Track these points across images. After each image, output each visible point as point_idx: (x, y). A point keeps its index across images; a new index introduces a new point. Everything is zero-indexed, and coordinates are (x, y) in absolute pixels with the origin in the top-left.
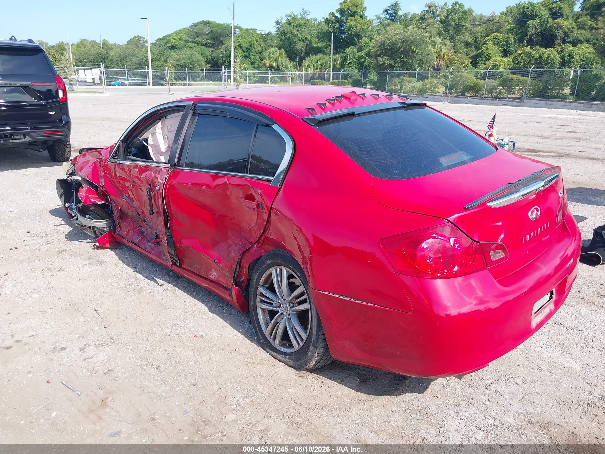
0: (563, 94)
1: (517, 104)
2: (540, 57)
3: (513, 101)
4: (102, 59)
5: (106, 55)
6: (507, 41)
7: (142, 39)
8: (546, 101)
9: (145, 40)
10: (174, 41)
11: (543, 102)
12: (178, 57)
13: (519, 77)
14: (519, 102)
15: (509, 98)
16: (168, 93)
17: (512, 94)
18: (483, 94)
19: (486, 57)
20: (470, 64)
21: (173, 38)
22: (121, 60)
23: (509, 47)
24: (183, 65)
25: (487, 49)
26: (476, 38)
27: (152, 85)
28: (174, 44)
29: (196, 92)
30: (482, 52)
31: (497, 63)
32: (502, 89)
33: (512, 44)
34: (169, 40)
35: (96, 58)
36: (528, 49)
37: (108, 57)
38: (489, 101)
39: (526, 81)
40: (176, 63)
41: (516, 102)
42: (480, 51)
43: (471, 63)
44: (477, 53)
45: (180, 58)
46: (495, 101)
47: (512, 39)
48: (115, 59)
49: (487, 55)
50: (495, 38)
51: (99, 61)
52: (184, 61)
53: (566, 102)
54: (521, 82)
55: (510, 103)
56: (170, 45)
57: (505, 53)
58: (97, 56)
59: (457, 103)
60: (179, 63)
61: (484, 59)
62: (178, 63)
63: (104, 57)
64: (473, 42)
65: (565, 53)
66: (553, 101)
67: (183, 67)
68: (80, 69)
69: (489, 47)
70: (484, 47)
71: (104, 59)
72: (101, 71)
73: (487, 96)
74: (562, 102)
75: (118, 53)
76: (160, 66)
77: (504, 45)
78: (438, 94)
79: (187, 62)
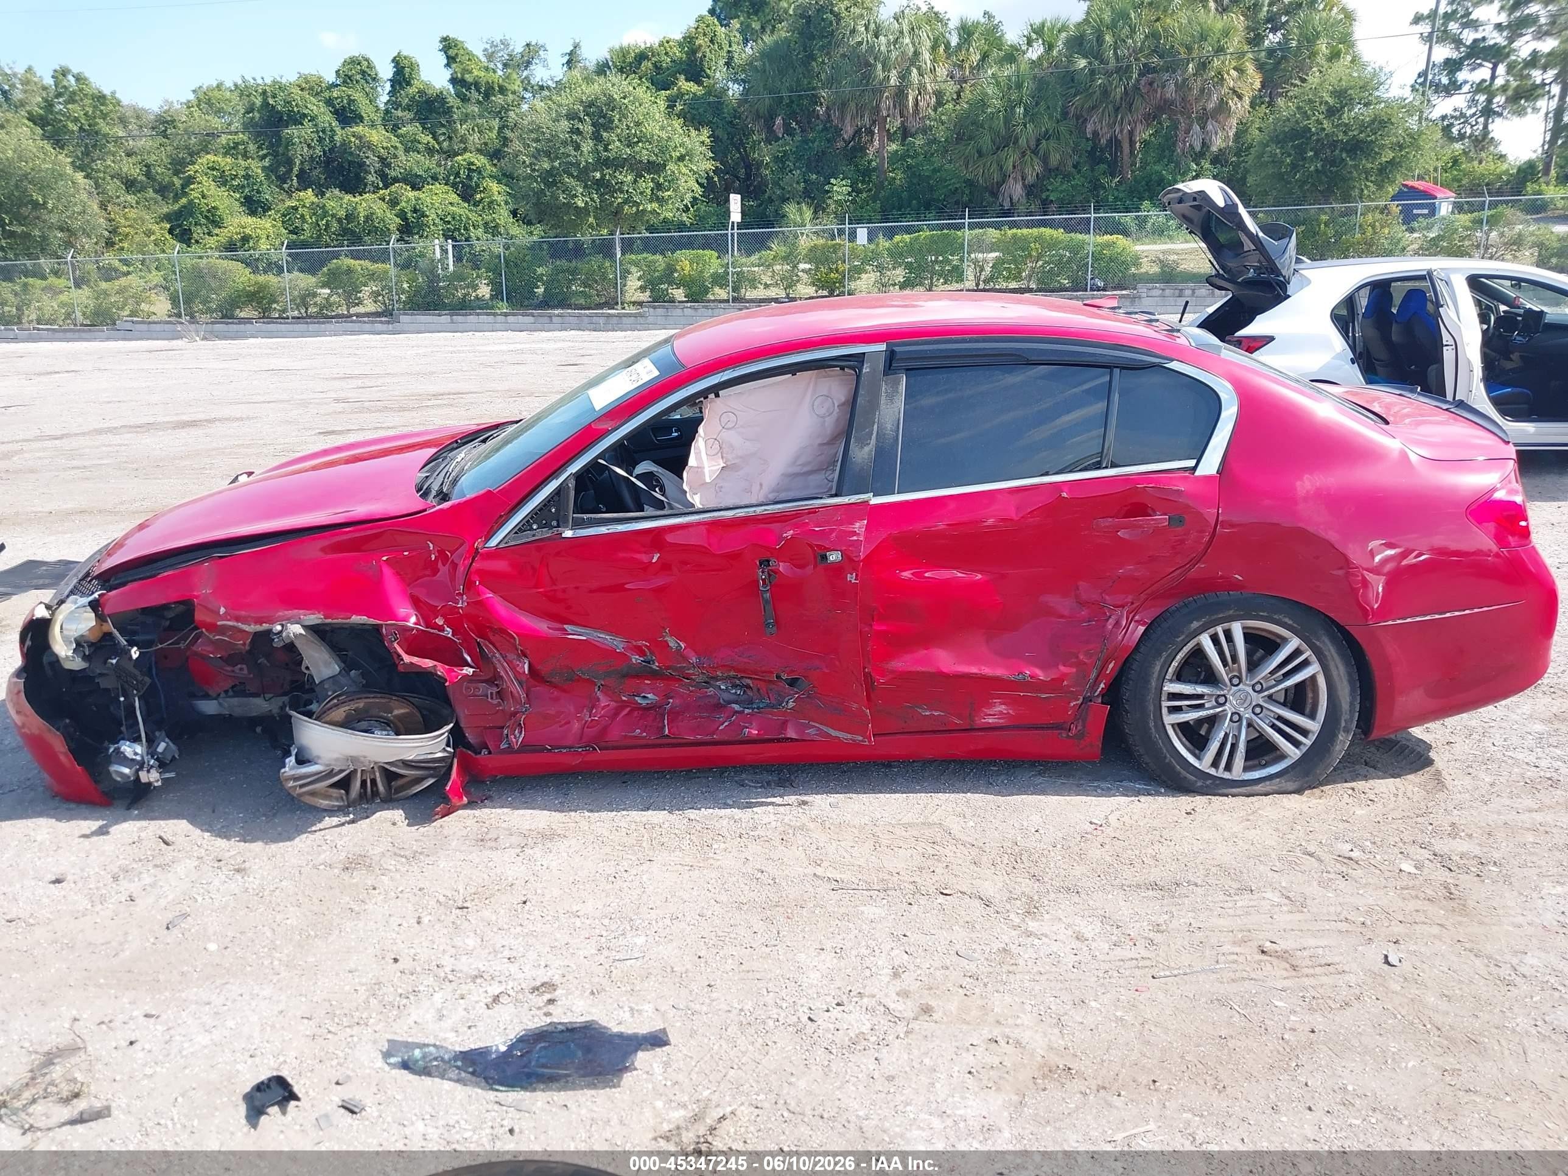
0: (477, 297)
1: (384, 327)
2: (350, 217)
3: (373, 322)
6: (247, 177)
8: (451, 315)
11: (445, 319)
13: (366, 263)
14: (388, 323)
15: (358, 315)
17: (357, 304)
18: (284, 311)
19: (207, 217)
20: (168, 236)
23: (258, 192)
25: (204, 197)
26: (148, 166)
30: (191, 202)
31: (248, 231)
32: (330, 296)
33: (261, 184)
36: (309, 196)
38: (312, 327)
39: (386, 272)
41: (381, 322)
42: (184, 201)
43: (170, 232)
44: (176, 207)
46: (328, 325)
47: (259, 171)
49: (209, 211)
50: (213, 169)
53: (495, 315)
54: (372, 276)
55: (367, 327)
57: (254, 206)
59: (226, 338)
61: (203, 221)
64: (144, 178)
65: (403, 204)
66: (466, 315)
69: (209, 190)
70: (192, 190)
73: (296, 313)
74: (488, 314)
77: (243, 187)
78: (153, 318)
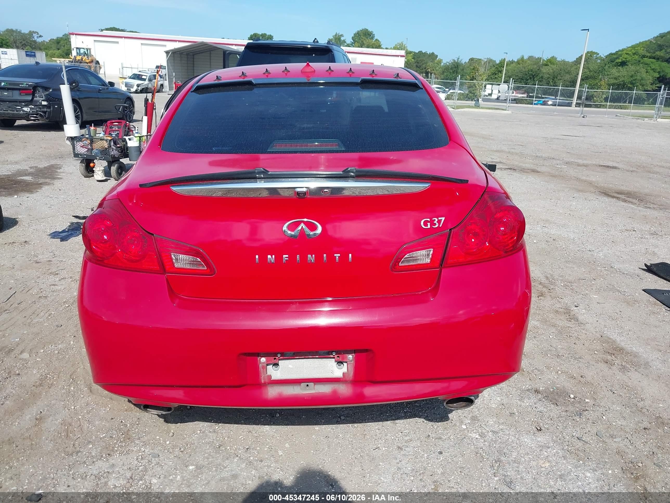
4: (531, 77)
5: (537, 71)
7: (595, 55)
9: (599, 55)
10: (626, 56)
12: (617, 74)
16: (579, 115)
21: (626, 53)
22: (553, 77)
24: (620, 84)
27: (574, 106)
28: (625, 60)
29: (621, 116)
34: (621, 55)
35: (526, 74)
37: (538, 74)
40: (612, 81)
45: (619, 76)
48: (546, 76)
51: (528, 78)
52: (623, 79)
56: (620, 61)
58: (527, 73)
60: (617, 82)
62: (615, 81)
63: (534, 74)
67: (621, 86)
68: (488, 84)
71: (533, 76)
72: (509, 87)
75: (553, 70)
76: (594, 85)
79: (627, 80)
